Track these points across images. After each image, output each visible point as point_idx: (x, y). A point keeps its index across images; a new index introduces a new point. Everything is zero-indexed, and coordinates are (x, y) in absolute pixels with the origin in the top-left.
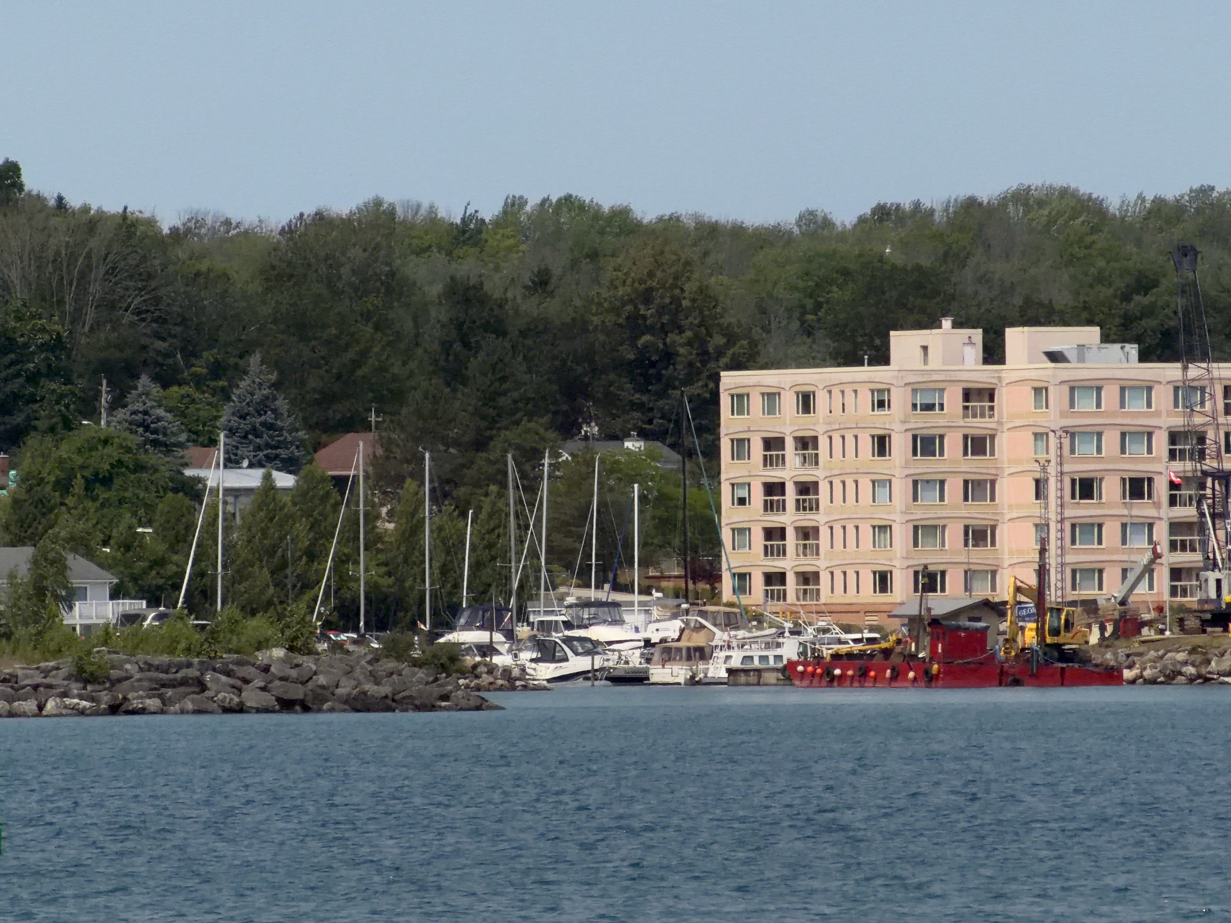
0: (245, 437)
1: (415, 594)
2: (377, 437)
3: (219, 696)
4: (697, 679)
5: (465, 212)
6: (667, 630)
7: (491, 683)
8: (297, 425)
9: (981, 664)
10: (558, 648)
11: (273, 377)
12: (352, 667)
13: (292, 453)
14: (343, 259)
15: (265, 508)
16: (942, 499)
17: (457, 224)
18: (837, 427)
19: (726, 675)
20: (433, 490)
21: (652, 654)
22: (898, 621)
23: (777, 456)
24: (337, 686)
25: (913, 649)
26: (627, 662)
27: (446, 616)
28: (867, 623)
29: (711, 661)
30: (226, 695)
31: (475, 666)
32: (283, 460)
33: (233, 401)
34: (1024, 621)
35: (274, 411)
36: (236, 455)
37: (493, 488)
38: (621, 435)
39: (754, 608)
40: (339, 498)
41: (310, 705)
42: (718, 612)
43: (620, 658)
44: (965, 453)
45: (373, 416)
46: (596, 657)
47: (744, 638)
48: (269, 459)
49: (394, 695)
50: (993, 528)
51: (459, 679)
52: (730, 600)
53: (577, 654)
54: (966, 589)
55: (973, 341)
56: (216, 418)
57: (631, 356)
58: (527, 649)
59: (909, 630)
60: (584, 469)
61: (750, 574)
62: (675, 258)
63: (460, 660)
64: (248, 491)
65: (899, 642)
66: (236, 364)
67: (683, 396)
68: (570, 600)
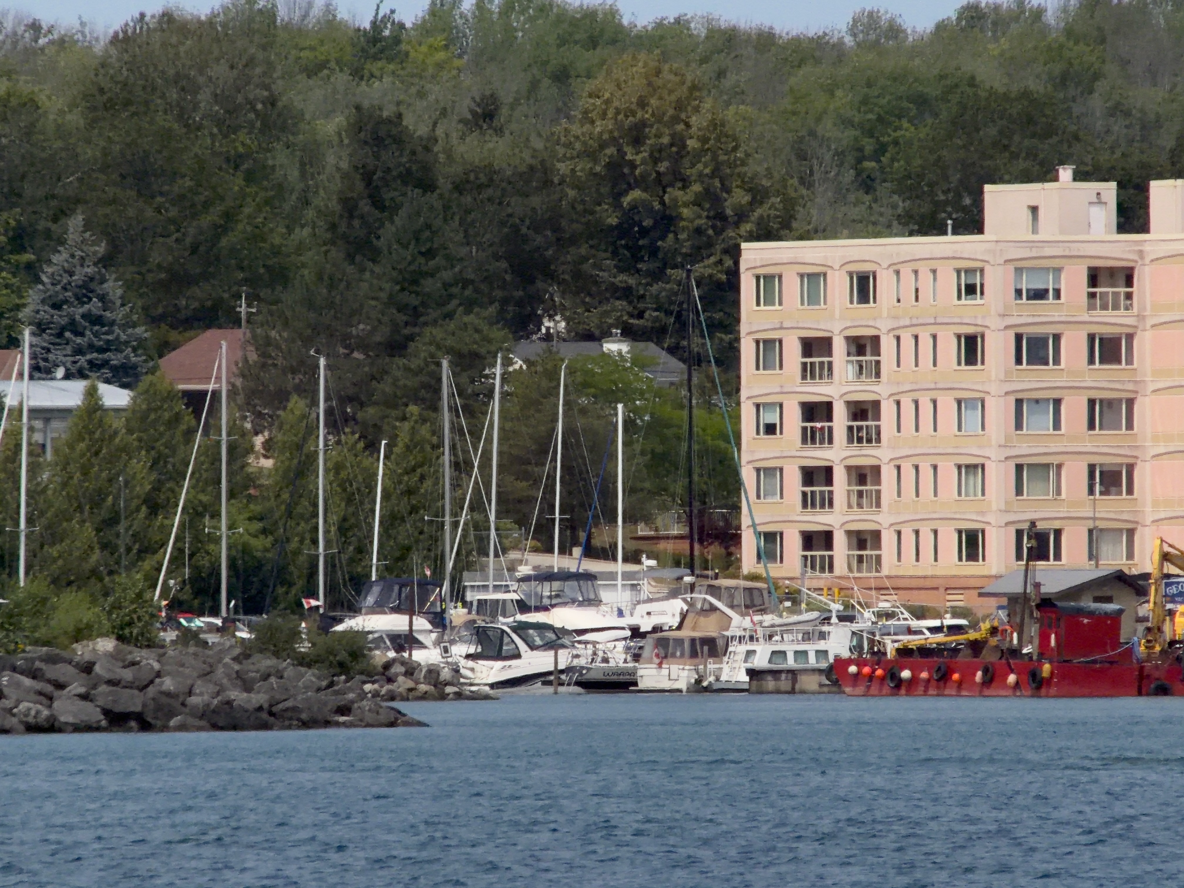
0: (60, 335)
1: (302, 559)
2: (248, 335)
3: (21, 707)
4: (705, 684)
5: (377, 14)
6: (663, 613)
7: (410, 690)
8: (135, 317)
9: (1111, 663)
10: (506, 640)
11: (101, 249)
12: (211, 666)
13: (127, 357)
14: (201, 80)
15: (87, 436)
16: (1057, 426)
17: (365, 29)
18: (907, 322)
19: (747, 679)
20: (329, 412)
21: (641, 648)
22: (993, 602)
23: (822, 364)
24: (190, 693)
25: (1015, 641)
26: (606, 660)
27: (348, 592)
28: (948, 604)
29: (726, 659)
30: (31, 705)
31: (387, 666)
32: (115, 369)
33: (44, 284)
34: (1173, 601)
35: (102, 298)
36: (46, 360)
37: (413, 409)
38: (597, 333)
39: (787, 582)
40: (193, 422)
41: (153, 722)
42: (736, 588)
43: (595, 654)
44: (1091, 361)
45: (244, 305)
46: (561, 652)
47: (773, 626)
48: (93, 366)
49: (271, 706)
50: (1130, 469)
51: (365, 682)
52: (753, 570)
53: (532, 647)
54: (1091, 557)
55: (1104, 198)
56: (18, 307)
57: (613, 221)
58: (461, 640)
59: (1009, 615)
60: (545, 383)
61: (781, 534)
62: (677, 79)
63: (364, 656)
64: (63, 412)
65: (994, 631)
66: (48, 230)
67: (688, 277)
68: (524, 570)
